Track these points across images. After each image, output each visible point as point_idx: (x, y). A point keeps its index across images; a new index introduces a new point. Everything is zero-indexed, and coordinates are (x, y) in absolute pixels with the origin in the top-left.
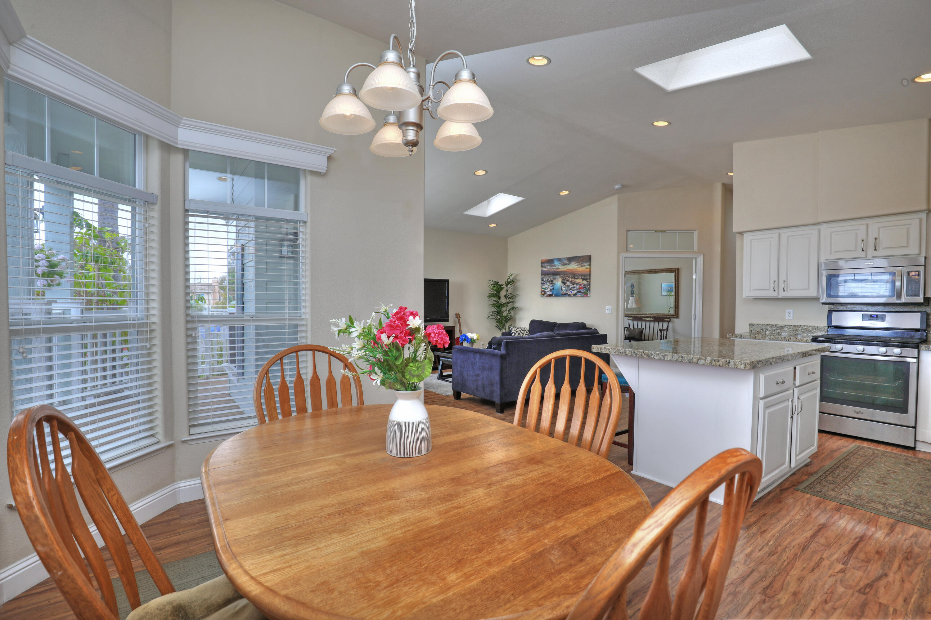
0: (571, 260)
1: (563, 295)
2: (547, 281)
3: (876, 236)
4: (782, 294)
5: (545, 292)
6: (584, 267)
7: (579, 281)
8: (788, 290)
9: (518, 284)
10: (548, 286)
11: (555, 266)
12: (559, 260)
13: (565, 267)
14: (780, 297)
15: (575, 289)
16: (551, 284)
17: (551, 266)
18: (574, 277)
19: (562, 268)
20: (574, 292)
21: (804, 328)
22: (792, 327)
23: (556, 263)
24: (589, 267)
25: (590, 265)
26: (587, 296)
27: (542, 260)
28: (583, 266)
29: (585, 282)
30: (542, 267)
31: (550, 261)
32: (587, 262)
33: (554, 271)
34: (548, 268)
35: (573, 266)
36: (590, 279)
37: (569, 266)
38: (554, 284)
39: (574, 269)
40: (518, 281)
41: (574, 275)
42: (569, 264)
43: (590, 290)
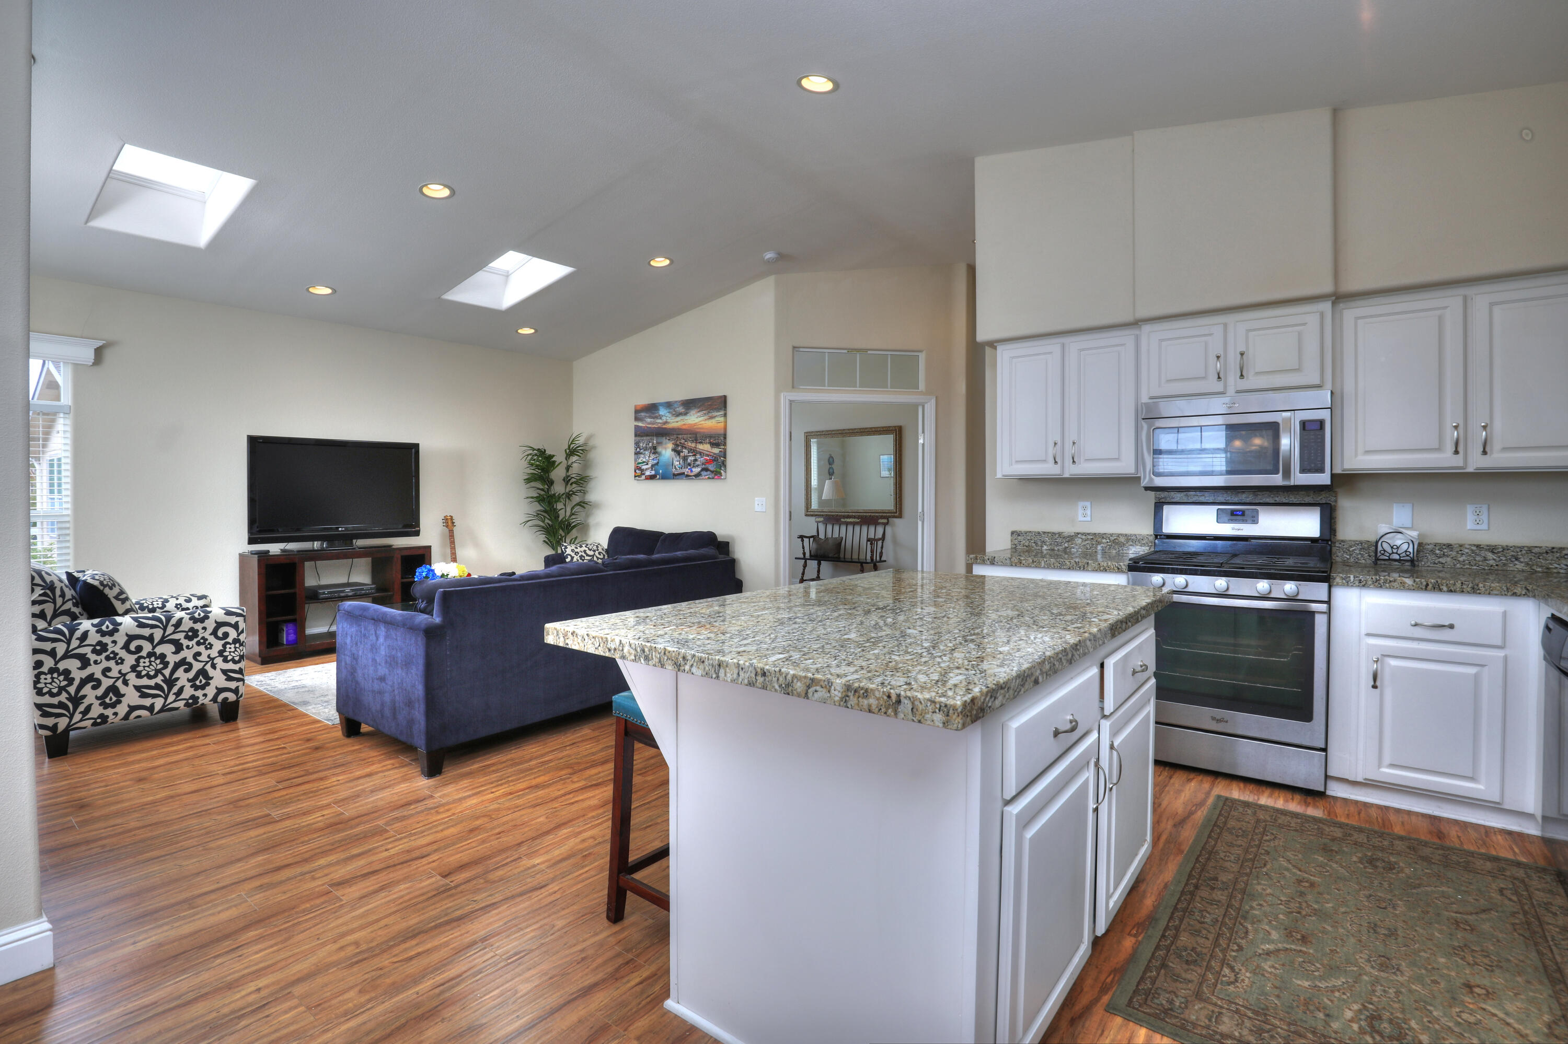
0: (690, 405)
1: (676, 476)
2: (646, 449)
3: (1243, 349)
4: (1071, 471)
5: (642, 470)
6: (714, 421)
7: (705, 447)
8: (1082, 460)
9: (592, 455)
10: (647, 457)
11: (660, 417)
12: (669, 405)
13: (679, 419)
14: (1067, 475)
15: (698, 463)
16: (654, 453)
17: (653, 418)
18: (696, 440)
19: (675, 423)
20: (696, 470)
21: (1112, 538)
22: (1089, 537)
23: (662, 411)
24: (722, 419)
25: (725, 415)
26: (719, 478)
27: (635, 406)
28: (712, 418)
29: (716, 451)
30: (636, 419)
31: (652, 408)
32: (718, 410)
33: (659, 428)
34: (648, 422)
35: (695, 419)
36: (725, 444)
37: (686, 417)
38: (660, 454)
39: (695, 424)
40: (594, 447)
41: (696, 436)
42: (686, 414)
43: (725, 466)
